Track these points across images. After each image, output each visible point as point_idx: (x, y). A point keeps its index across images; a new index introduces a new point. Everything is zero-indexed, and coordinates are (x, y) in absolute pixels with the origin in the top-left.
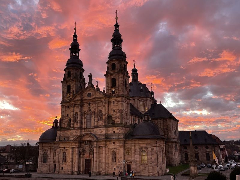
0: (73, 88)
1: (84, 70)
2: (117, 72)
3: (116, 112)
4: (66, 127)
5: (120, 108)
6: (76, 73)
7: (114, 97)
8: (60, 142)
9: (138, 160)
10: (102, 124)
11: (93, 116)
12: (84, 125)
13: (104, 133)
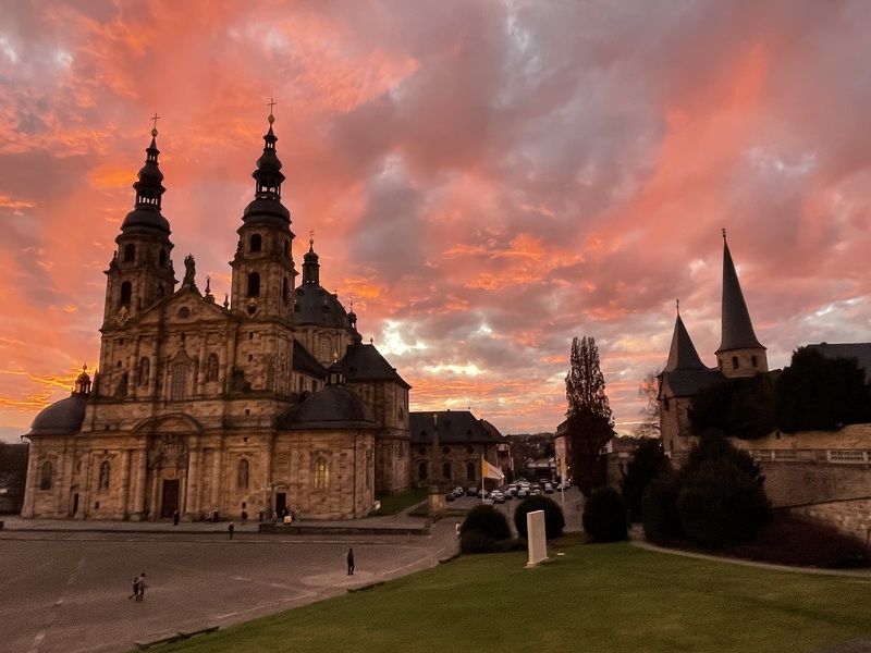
0: (139, 291)
1: (172, 246)
2: (265, 258)
3: (256, 360)
4: (112, 394)
5: (268, 351)
6: (149, 252)
7: (252, 321)
8: (92, 435)
9: (306, 481)
10: (216, 390)
11: (193, 369)
12: (165, 393)
13: (219, 412)
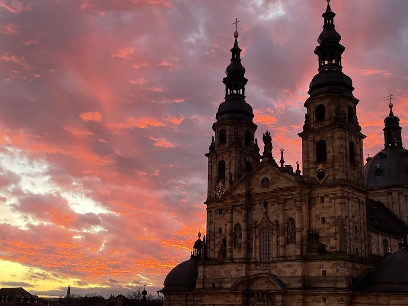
0: (231, 169)
1: (256, 127)
2: (329, 126)
3: (328, 223)
4: (216, 256)
5: (339, 213)
6: (236, 134)
7: (322, 186)
8: (204, 292)
10: (296, 251)
11: (275, 232)
12: (255, 254)
13: (299, 273)
